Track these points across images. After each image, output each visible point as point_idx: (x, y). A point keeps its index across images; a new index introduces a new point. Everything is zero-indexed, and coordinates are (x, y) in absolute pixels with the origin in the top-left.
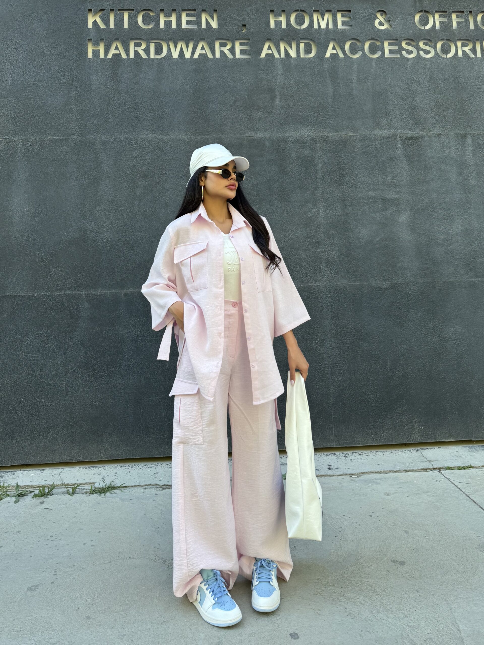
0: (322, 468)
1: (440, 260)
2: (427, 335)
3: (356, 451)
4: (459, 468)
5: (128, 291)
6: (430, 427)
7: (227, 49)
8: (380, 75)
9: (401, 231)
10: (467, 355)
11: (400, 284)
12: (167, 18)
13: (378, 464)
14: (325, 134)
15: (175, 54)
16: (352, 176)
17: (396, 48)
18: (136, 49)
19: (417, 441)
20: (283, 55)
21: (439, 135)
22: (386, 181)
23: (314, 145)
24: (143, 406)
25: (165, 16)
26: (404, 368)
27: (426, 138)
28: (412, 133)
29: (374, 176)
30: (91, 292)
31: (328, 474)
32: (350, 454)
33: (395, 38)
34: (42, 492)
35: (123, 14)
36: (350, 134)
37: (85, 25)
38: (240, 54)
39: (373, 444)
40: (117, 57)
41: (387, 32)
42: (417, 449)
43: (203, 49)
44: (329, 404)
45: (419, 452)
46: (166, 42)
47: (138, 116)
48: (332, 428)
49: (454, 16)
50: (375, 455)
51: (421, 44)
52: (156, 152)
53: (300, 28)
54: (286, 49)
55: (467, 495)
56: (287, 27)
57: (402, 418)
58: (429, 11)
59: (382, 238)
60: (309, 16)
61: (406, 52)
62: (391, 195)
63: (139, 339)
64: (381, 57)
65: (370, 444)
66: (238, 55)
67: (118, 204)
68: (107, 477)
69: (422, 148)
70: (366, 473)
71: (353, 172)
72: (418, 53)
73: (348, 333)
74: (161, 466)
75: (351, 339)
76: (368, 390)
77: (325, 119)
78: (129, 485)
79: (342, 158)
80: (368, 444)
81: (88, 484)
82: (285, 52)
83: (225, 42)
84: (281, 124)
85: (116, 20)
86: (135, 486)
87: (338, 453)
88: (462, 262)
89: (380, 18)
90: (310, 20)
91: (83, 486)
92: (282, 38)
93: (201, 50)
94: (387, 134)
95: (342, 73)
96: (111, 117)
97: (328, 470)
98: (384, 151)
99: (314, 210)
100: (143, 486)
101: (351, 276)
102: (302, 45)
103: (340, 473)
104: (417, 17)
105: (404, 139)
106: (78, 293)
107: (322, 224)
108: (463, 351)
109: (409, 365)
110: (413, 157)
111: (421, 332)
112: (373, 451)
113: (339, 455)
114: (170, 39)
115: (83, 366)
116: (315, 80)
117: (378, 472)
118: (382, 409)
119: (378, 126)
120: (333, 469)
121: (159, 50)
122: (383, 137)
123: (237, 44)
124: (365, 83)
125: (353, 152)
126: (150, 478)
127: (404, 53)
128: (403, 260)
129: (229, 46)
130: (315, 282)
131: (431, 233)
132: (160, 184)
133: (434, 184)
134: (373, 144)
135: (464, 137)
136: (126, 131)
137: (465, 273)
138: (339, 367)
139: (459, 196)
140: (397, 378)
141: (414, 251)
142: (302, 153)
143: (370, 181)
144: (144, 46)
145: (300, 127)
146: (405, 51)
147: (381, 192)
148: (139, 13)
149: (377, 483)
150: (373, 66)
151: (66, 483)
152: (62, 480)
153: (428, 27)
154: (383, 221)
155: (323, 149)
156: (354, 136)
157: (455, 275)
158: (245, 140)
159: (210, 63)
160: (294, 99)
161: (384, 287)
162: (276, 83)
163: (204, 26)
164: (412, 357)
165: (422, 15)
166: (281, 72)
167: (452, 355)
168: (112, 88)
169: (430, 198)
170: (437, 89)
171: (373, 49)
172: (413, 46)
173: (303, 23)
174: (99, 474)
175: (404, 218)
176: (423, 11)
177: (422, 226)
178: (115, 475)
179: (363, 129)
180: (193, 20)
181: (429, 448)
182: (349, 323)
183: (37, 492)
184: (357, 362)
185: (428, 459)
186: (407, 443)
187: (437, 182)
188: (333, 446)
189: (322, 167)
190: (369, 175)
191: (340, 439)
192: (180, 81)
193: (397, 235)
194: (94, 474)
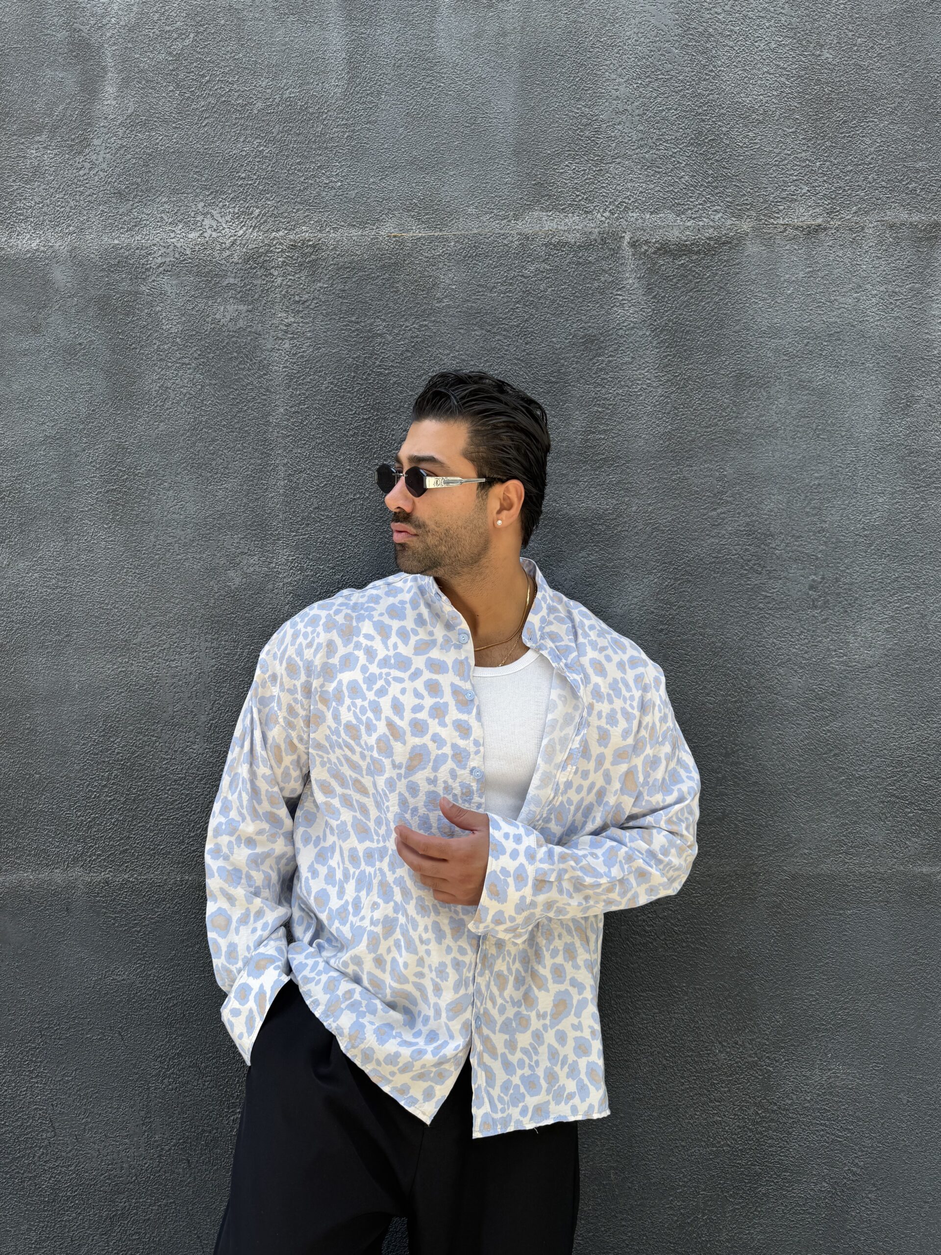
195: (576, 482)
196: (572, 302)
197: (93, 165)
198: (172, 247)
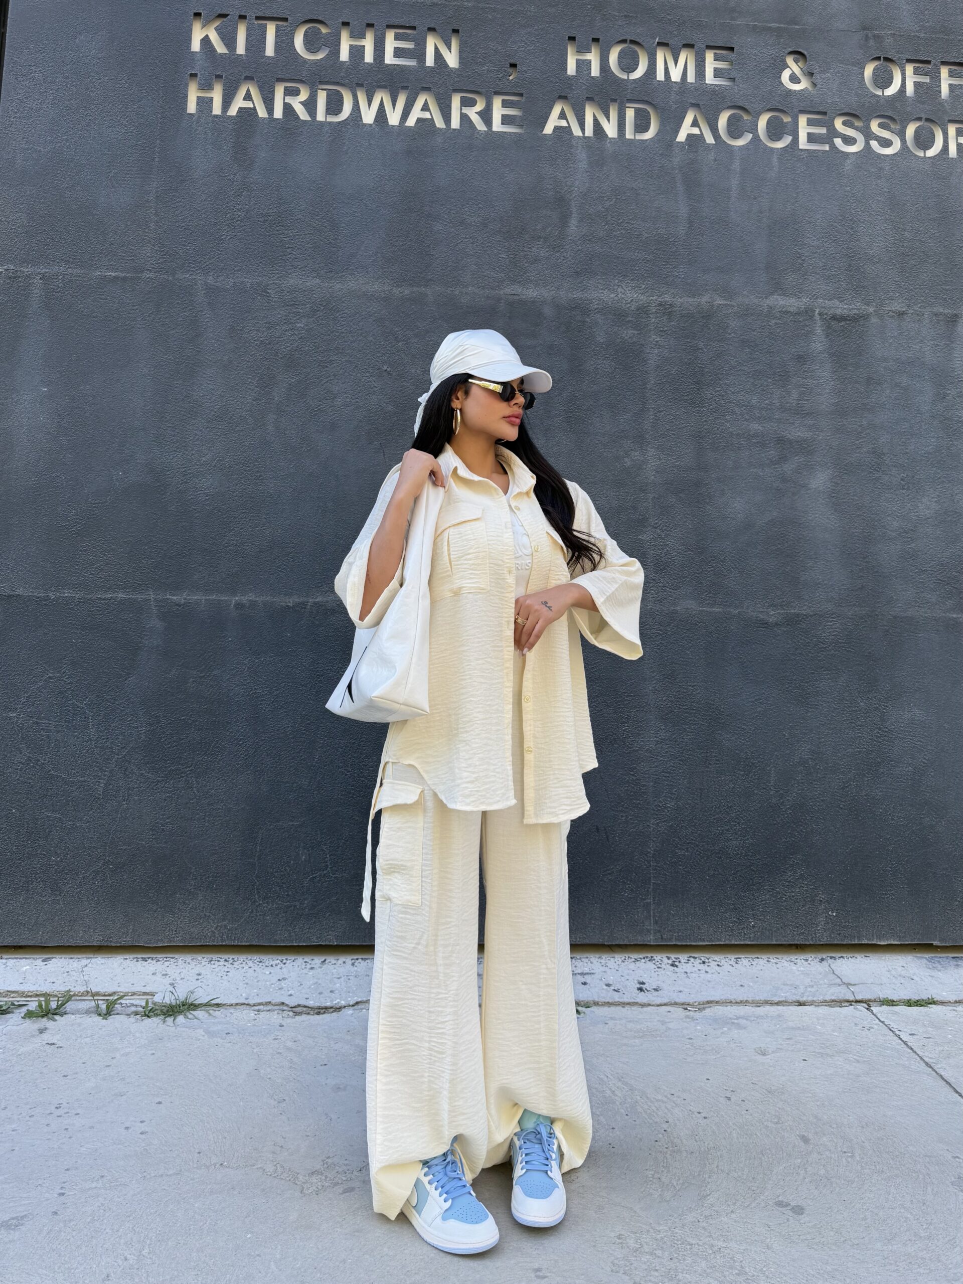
0: (626, 986)
1: (890, 571)
2: (853, 725)
3: (696, 956)
4: (909, 1003)
5: (245, 599)
6: (851, 913)
7: (476, 113)
8: (786, 184)
9: (812, 508)
10: (933, 769)
11: (805, 615)
12: (355, 41)
13: (742, 986)
14: (667, 298)
15: (368, 116)
16: (718, 389)
17: (823, 131)
18: (289, 100)
19: (821, 941)
20: (589, 131)
21: (901, 314)
22: (787, 403)
23: (644, 320)
24: (262, 839)
25: (352, 36)
26: (803, 790)
27: (874, 320)
28: (845, 307)
29: (763, 390)
30: (168, 597)
31: (638, 1000)
32: (682, 961)
33: (821, 109)
34: (43, 1007)
35: (265, 27)
36: (719, 301)
37: (186, 44)
38: (502, 124)
39: (731, 941)
40: (248, 114)
41: (806, 97)
42: (820, 958)
43: (425, 108)
44: (646, 855)
45: (824, 963)
46: (351, 90)
47: (285, 239)
48: (649, 904)
49: (944, 72)
50: (734, 964)
51: (874, 126)
52: (318, 315)
53: (628, 77)
54: (597, 119)
55: (927, 1064)
56: (600, 73)
57: (793, 892)
58: (894, 59)
59: (772, 520)
60: (648, 53)
61: (843, 141)
62: (797, 432)
63: (262, 700)
64: (791, 148)
65: (724, 941)
66: (497, 126)
67: (234, 419)
68: (181, 982)
69: (864, 340)
70: (717, 1002)
71: (720, 380)
72: (867, 143)
73: (691, 711)
74: (291, 964)
75: (698, 724)
76: (727, 830)
77: (668, 268)
78: (225, 1002)
79: (700, 351)
80: (722, 941)
81: (139, 995)
82: (594, 126)
83: (471, 98)
84: (577, 273)
85: (251, 39)
86: (237, 1004)
87: (658, 957)
88: (933, 577)
89: (793, 66)
90: (649, 62)
91: (130, 997)
92: (589, 96)
93: (422, 110)
94: (795, 306)
95: (710, 176)
96: (229, 238)
97: (638, 992)
98: (786, 340)
100: (254, 1005)
101: (705, 594)
102: (630, 114)
103: (663, 999)
104: (869, 70)
105: (829, 317)
106: (139, 597)
107: (650, 483)
108: (926, 762)
109: (814, 783)
110: (845, 357)
111: (843, 717)
112: (730, 956)
113: (662, 961)
114: (360, 85)
115: (143, 750)
116: (654, 186)
117: (741, 1002)
118: (753, 871)
119: (778, 287)
120: (648, 991)
121: (334, 106)
122: (787, 312)
123: (497, 102)
124: (756, 199)
125: (722, 339)
126: (269, 990)
127: (838, 142)
128: (813, 567)
129: (480, 106)
131: (873, 514)
132: (323, 382)
133: (884, 414)
134: (764, 324)
135: (952, 321)
136: (258, 269)
137: (939, 602)
138: (671, 781)
139: (933, 442)
140: (789, 808)
141: (837, 550)
142: (619, 335)
143: (753, 401)
144: (304, 95)
145: (617, 281)
146: (841, 138)
147: (776, 425)
148: (298, 26)
149: (739, 1027)
150: (773, 164)
151: (94, 990)
152: (86, 983)
153: (891, 91)
154: (777, 485)
155: (662, 329)
156: (726, 305)
157: (918, 604)
158: (502, 301)
159: (439, 140)
160: (607, 224)
161: (771, 620)
162: (572, 189)
163: (430, 61)
164: (822, 768)
165: (879, 67)
166: (583, 165)
167: (903, 767)
168: (233, 179)
169: (875, 444)
170: (902, 220)
171: (775, 132)
172: (856, 129)
173: (633, 68)
174: (163, 975)
175: (820, 480)
176: (882, 58)
177: (857, 500)
178: (197, 980)
179: (745, 293)
180: (409, 49)
181: (844, 955)
182: (697, 690)
183: (33, 1006)
184: (707, 771)
185: (844, 981)
186: (802, 943)
187: (892, 411)
188: (650, 941)
189: (658, 366)
190: (753, 389)
191: (664, 929)
192: (376, 172)
193: (803, 514)
194: (153, 974)
195: (793, 423)
196: (792, 339)
197: (565, 258)
198: (602, 301)
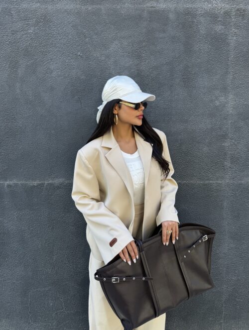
5: (11, 183)
14: (242, 6)
23: (228, 20)
99: (222, 99)
107: (230, 114)
130: (217, 179)
142: (213, 29)
155: (238, 25)
158: (145, 11)
189: (235, 47)
198: (203, 9)
